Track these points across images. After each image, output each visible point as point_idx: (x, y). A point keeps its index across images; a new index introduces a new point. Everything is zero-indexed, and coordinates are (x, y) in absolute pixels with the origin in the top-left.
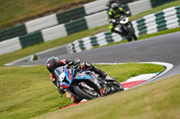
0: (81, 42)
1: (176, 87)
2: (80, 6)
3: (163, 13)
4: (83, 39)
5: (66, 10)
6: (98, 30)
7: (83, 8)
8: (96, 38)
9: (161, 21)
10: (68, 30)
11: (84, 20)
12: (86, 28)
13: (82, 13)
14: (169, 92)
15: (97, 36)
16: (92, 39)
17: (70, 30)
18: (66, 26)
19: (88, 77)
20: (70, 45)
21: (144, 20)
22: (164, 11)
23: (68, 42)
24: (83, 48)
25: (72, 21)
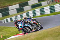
0: (7, 19)
1: (38, 35)
2: (7, 7)
3: (35, 11)
4: (8, 18)
5: (2, 8)
6: (13, 15)
7: (8, 8)
8: (12, 18)
9: (34, 13)
10: (2, 15)
11: (8, 12)
12: (9, 15)
13: (8, 9)
14: (36, 37)
15: (12, 17)
16: (10, 18)
17: (3, 15)
18: (2, 14)
19: (28, 26)
20: (3, 20)
21: (29, 13)
22: (35, 10)
23: (2, 19)
24: (7, 22)
25: (4, 12)
